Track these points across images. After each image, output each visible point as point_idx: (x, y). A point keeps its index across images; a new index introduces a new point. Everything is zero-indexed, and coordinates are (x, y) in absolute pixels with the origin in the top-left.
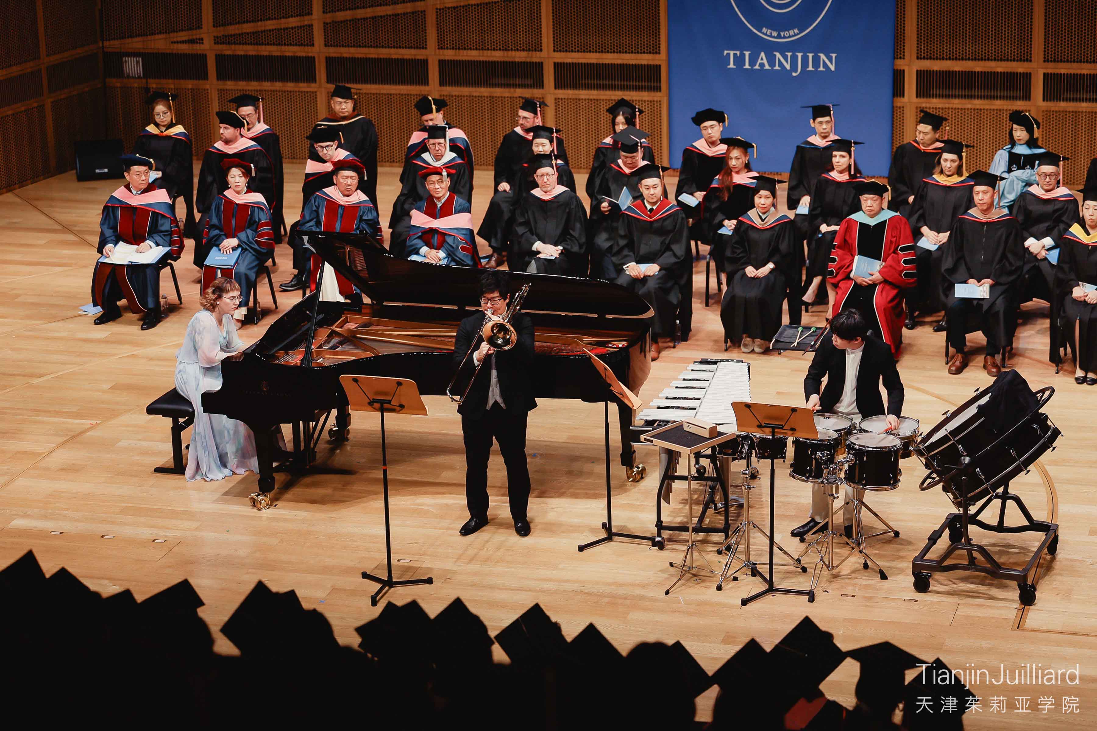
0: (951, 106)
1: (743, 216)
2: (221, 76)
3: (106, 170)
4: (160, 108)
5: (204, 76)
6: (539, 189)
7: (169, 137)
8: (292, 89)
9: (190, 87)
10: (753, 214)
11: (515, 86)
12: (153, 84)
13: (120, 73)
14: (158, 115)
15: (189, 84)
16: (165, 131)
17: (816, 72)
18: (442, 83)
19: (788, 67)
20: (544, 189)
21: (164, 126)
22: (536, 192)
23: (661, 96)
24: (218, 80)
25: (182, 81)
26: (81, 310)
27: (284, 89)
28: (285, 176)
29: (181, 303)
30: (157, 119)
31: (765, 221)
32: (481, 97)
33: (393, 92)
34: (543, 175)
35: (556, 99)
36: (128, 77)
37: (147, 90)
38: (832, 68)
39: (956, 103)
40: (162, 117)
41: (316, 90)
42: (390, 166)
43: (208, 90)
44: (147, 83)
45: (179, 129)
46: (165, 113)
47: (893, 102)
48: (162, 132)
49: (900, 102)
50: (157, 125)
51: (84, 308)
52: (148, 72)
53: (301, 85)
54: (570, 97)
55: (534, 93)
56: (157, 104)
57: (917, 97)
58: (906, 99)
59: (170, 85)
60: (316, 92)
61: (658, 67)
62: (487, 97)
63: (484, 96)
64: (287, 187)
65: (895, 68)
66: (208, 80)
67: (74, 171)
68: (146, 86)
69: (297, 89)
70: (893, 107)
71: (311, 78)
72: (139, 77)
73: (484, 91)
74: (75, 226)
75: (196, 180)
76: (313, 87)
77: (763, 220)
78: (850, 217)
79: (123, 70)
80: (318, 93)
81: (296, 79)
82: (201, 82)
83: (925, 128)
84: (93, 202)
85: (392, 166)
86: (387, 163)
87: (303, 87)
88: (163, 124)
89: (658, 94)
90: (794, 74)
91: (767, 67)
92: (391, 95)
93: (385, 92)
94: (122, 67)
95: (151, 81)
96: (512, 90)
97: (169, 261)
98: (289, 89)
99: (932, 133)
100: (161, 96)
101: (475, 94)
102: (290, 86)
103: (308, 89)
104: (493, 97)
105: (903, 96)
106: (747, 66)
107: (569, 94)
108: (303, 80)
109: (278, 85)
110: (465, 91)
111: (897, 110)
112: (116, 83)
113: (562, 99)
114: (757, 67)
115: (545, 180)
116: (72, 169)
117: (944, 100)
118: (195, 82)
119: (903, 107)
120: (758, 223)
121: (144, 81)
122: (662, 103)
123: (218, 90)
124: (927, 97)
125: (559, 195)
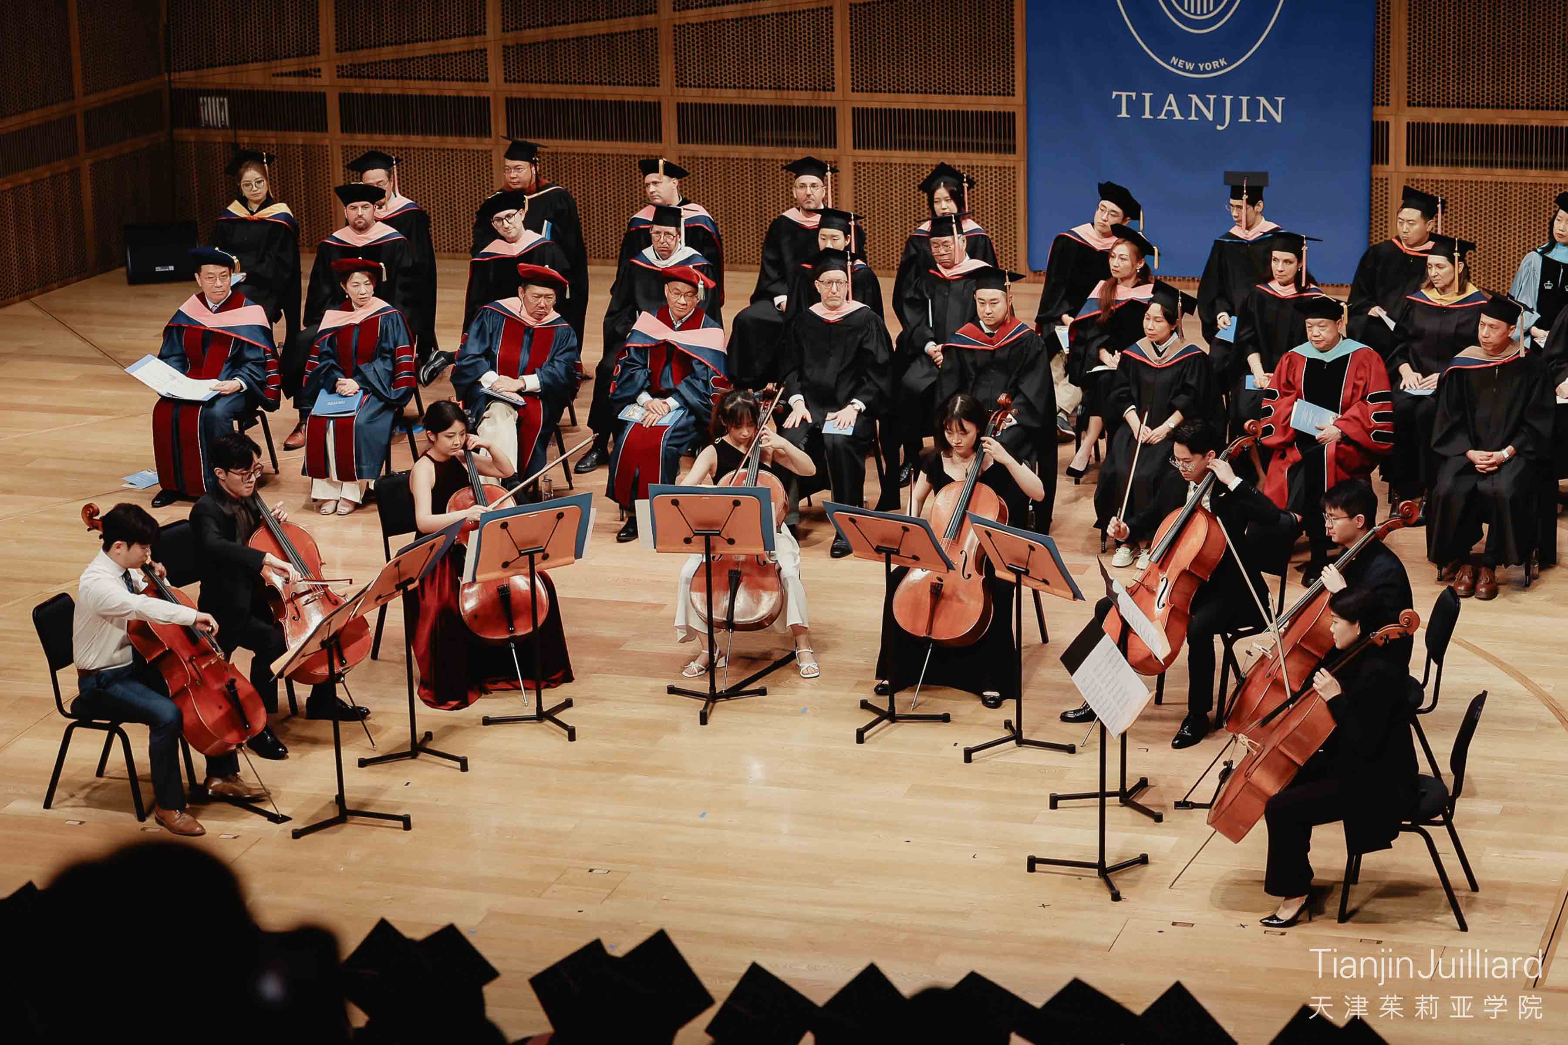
0: (1459, 178)
1: (1130, 348)
2: (347, 127)
3: (172, 268)
4: (251, 175)
5: (323, 127)
6: (820, 304)
7: (262, 221)
8: (455, 147)
9: (300, 142)
10: (1143, 344)
11: (792, 143)
12: (245, 138)
13: (194, 121)
14: (247, 185)
15: (299, 138)
16: (258, 210)
17: (1253, 125)
18: (682, 139)
19: (1210, 117)
20: (830, 303)
21: (256, 202)
22: (817, 309)
23: (1016, 161)
24: (342, 132)
25: (288, 134)
26: (126, 482)
27: (442, 146)
28: (439, 279)
29: (277, 472)
30: (246, 192)
31: (1163, 356)
32: (742, 160)
33: (607, 152)
34: (831, 282)
35: (855, 164)
36: (208, 126)
37: (235, 146)
38: (1278, 119)
39: (1468, 173)
40: (255, 188)
41: (488, 148)
42: (602, 265)
43: (327, 146)
44: (235, 136)
45: (281, 208)
46: (259, 182)
47: (1371, 172)
48: (252, 213)
49: (1381, 171)
50: (244, 202)
51: (130, 479)
52: (237, 120)
53: (468, 139)
54: (877, 161)
55: (823, 154)
56: (247, 167)
57: (1408, 164)
58: (1390, 167)
59: (271, 138)
60: (490, 151)
61: (1011, 117)
62: (751, 160)
63: (746, 159)
64: (442, 295)
65: (1375, 120)
66: (327, 131)
67: (124, 270)
68: (233, 141)
69: (462, 146)
70: (1371, 179)
71: (483, 129)
72: (224, 127)
73: (747, 151)
74: (123, 353)
75: (305, 284)
76: (485, 144)
77: (1159, 354)
78: (1294, 350)
79: (199, 118)
80: (494, 154)
81: (461, 131)
82: (317, 135)
83: (1412, 214)
84: (151, 316)
85: (606, 265)
86: (598, 260)
87: (472, 143)
88: (255, 199)
89: (1011, 157)
90: (1219, 128)
91: (1178, 117)
92: (604, 156)
93: (595, 151)
94: (199, 111)
95: (240, 132)
96: (788, 149)
97: (260, 408)
98: (450, 147)
99: (1422, 221)
100: (253, 157)
101: (732, 156)
102: (452, 142)
103: (479, 147)
104: (759, 161)
105: (1387, 163)
106: (1147, 115)
107: (875, 157)
108: (471, 134)
109: (433, 141)
110: (717, 150)
111: (1377, 183)
112: (189, 135)
113: (864, 165)
114: (1162, 116)
115: (834, 289)
116: (121, 266)
117: (1449, 169)
118: (309, 135)
119: (1387, 179)
120: (1152, 358)
121: (231, 132)
122: (1016, 170)
123: (343, 147)
124: (1423, 164)
125: (851, 314)
